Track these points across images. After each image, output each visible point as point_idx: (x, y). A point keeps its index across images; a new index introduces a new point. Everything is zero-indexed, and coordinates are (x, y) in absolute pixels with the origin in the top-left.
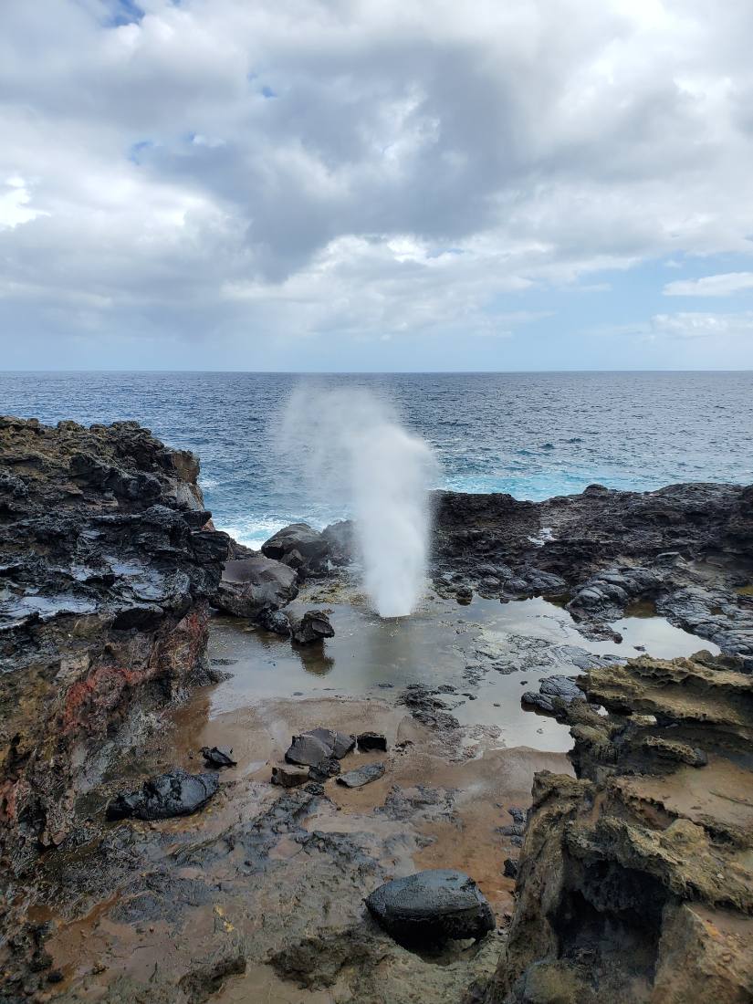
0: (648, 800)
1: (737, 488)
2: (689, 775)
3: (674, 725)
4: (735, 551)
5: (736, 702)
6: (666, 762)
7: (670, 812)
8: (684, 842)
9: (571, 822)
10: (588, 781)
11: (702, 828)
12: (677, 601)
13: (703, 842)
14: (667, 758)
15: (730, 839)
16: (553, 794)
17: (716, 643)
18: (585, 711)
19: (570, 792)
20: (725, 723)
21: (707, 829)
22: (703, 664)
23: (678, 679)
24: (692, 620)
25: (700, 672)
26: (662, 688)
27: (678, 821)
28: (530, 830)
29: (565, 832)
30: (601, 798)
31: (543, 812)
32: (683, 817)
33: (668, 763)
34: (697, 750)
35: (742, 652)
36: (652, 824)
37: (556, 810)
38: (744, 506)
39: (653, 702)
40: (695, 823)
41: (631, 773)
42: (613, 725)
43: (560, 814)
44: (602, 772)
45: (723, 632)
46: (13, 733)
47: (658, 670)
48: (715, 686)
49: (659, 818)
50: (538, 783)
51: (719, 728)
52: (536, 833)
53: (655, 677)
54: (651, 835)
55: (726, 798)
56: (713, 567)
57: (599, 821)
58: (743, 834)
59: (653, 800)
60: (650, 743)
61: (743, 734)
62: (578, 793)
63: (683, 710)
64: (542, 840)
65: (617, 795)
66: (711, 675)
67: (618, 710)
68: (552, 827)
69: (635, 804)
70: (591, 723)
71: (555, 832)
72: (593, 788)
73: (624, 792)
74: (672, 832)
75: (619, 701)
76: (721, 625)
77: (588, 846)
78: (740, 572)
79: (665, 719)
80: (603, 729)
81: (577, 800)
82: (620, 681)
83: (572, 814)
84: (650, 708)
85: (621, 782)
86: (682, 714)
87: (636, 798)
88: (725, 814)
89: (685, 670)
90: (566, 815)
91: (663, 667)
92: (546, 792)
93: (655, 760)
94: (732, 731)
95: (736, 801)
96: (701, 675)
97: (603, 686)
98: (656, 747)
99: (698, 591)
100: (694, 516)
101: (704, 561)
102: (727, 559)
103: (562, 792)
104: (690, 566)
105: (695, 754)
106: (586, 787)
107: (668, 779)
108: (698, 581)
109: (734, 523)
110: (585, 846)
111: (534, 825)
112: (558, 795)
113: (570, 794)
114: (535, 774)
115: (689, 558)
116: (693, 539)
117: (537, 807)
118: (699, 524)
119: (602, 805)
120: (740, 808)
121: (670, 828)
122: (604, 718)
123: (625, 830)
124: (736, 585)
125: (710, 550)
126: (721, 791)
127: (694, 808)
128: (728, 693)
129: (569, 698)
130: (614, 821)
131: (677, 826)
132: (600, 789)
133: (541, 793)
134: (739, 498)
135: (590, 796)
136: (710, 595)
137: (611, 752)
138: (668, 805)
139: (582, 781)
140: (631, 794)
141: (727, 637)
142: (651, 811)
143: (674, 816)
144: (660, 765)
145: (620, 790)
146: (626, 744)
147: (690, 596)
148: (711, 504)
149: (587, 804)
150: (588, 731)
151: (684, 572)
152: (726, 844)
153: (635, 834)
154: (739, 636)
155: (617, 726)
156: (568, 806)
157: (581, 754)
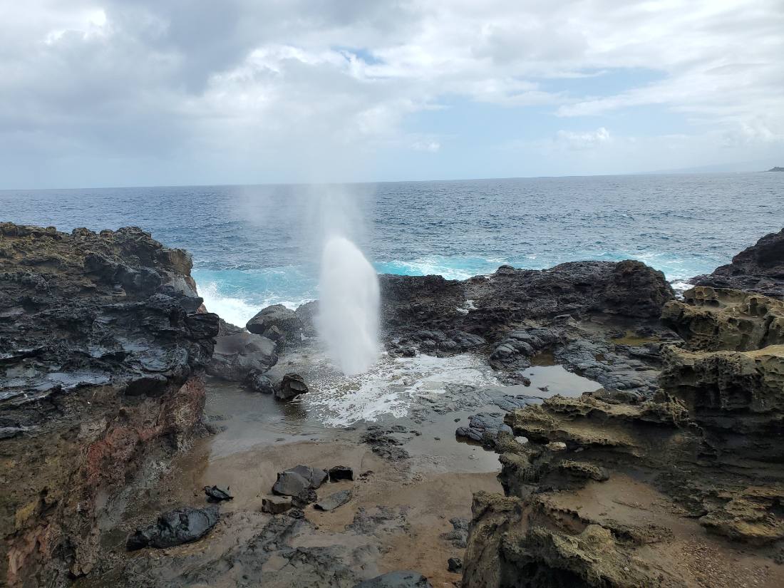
0: (566, 511)
1: (611, 264)
2: (594, 487)
3: (581, 449)
4: (612, 312)
5: (629, 428)
6: (577, 480)
7: (584, 520)
8: (595, 543)
9: (506, 533)
10: (516, 498)
11: (609, 531)
12: (571, 351)
13: (610, 542)
14: (578, 477)
15: (631, 538)
16: (489, 510)
17: (599, 382)
18: (507, 441)
19: (502, 507)
20: (621, 445)
21: (613, 531)
22: (602, 400)
23: (584, 413)
24: (582, 365)
25: (601, 406)
26: (572, 421)
27: (591, 527)
28: (472, 540)
29: (502, 542)
30: (527, 511)
31: (481, 525)
32: (593, 523)
33: (580, 480)
34: (602, 468)
35: (619, 388)
36: (568, 529)
37: (492, 522)
38: (617, 277)
39: (566, 433)
40: (603, 527)
41: (550, 490)
42: (530, 451)
43: (495, 526)
44: (527, 490)
45: (605, 373)
46: (41, 488)
47: (568, 406)
48: (613, 417)
49: (575, 525)
50: (477, 502)
51: (617, 450)
52: (476, 542)
53: (566, 413)
54: (571, 540)
55: (625, 504)
56: (597, 325)
57: (529, 531)
58: (641, 533)
59: (569, 511)
60: (565, 465)
61: (635, 453)
62: (508, 508)
63: (590, 438)
64: (482, 547)
65: (540, 508)
66: (610, 408)
67: (537, 440)
68: (489, 536)
69: (555, 514)
70: (513, 450)
71: (492, 540)
72: (521, 504)
73: (546, 506)
74: (587, 536)
75: (539, 433)
76: (604, 369)
77: (521, 551)
78: (617, 328)
79: (573, 444)
80: (524, 455)
81: (508, 514)
82: (539, 417)
83: (505, 526)
84: (563, 437)
85: (543, 498)
86: (589, 441)
87: (556, 510)
88: (625, 518)
89: (590, 405)
90: (500, 526)
91: (572, 404)
92: (483, 509)
93: (570, 478)
94: (627, 452)
95: (633, 507)
96: (602, 409)
97: (525, 422)
98: (569, 469)
99: (586, 343)
100: (581, 286)
101: (589, 320)
102: (606, 318)
103: (496, 507)
104: (578, 325)
105: (600, 471)
106: (514, 502)
107: (580, 493)
108: (585, 336)
109: (611, 291)
110: (517, 551)
111: (475, 536)
112: (492, 510)
113: (502, 509)
114: (474, 494)
115: (577, 318)
116: (581, 304)
117: (476, 521)
118: (584, 292)
119: (529, 517)
120: (636, 511)
121: (584, 533)
122: (524, 445)
123: (550, 537)
124: (613, 338)
125: (593, 311)
126: (622, 499)
127: (602, 514)
128: (624, 421)
129: (495, 431)
130: (541, 531)
131: (590, 530)
132: (527, 505)
133: (479, 510)
134: (614, 271)
135: (518, 510)
136: (595, 346)
137: (533, 473)
138: (581, 514)
139: (511, 498)
140: (552, 507)
141: (608, 377)
142: (568, 519)
143: (586, 522)
144: (574, 482)
145: (543, 504)
146: (545, 466)
147: (579, 348)
148: (593, 277)
149: (517, 516)
150: (513, 458)
151: (575, 329)
152: (628, 543)
153: (559, 541)
154: (617, 376)
155: (535, 452)
156: (502, 519)
157: (508, 475)
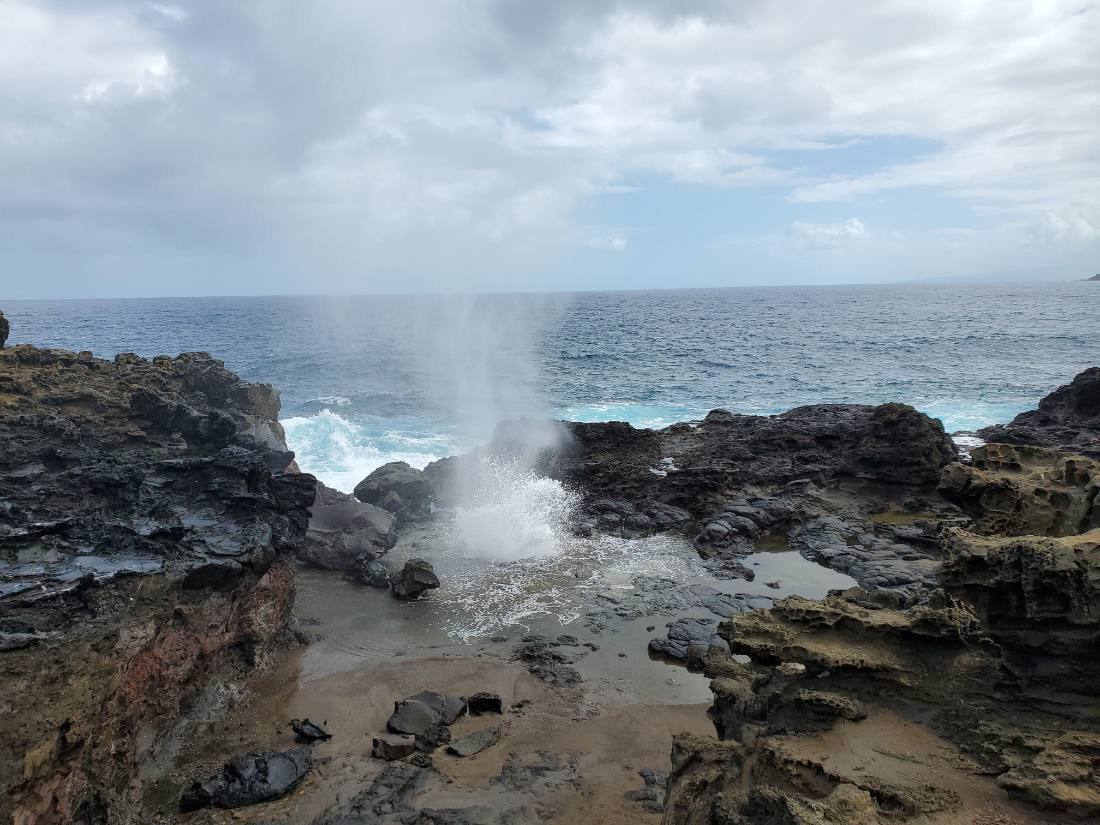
0: (805, 763)
1: (868, 409)
2: (845, 728)
3: (827, 674)
4: (869, 476)
5: (895, 644)
6: (822, 718)
7: (831, 776)
8: (850, 810)
9: (720, 794)
10: (734, 743)
11: (868, 793)
12: (811, 532)
13: (870, 809)
14: (823, 713)
15: (900, 804)
16: (695, 759)
17: (852, 575)
18: (722, 660)
19: (714, 756)
20: (885, 669)
21: (873, 794)
22: (856, 603)
23: (830, 622)
24: (828, 551)
25: (854, 611)
26: (814, 633)
27: (841, 787)
28: (671, 803)
29: (714, 807)
30: (750, 762)
31: (685, 781)
32: (845, 782)
33: (825, 717)
34: (856, 701)
35: (881, 584)
36: (810, 790)
37: (700, 778)
38: (876, 427)
39: (805, 650)
40: (859, 788)
41: (783, 732)
42: (754, 676)
43: (704, 784)
44: (750, 732)
45: (860, 563)
46: (61, 720)
47: (808, 612)
48: (872, 628)
49: (818, 784)
50: (678, 748)
51: (879, 675)
52: (677, 806)
53: (805, 621)
54: (813, 805)
55: (894, 756)
56: (847, 495)
57: (753, 792)
58: (914, 797)
59: (810, 763)
60: (805, 696)
61: (904, 680)
62: (723, 757)
63: (839, 657)
64: (685, 813)
65: (769, 759)
66: (867, 615)
67: (764, 659)
68: (696, 797)
69: (790, 767)
70: (729, 673)
71: (699, 804)
72: (741, 751)
73: (777, 754)
74: (835, 800)
75: (768, 650)
76: (858, 557)
77: (741, 821)
78: (875, 499)
79: (817, 669)
80: (745, 680)
81: (723, 767)
82: (767, 627)
83: (719, 783)
84: (801, 655)
85: (773, 743)
86: (837, 662)
87: (792, 761)
88: (891, 774)
89: (838, 611)
90: (712, 783)
91: (814, 609)
92: (687, 759)
93: (811, 715)
94: (893, 678)
95: (903, 758)
96: (856, 616)
97: (747, 634)
98: (810, 701)
99: (832, 520)
100: (825, 440)
101: (837, 488)
102: (861, 485)
103: (706, 756)
104: (822, 494)
105: (854, 706)
106: (732, 749)
107: (825, 737)
108: (831, 510)
109: (867, 447)
110: (736, 821)
111: (675, 797)
112: (701, 760)
113: (714, 759)
114: (674, 737)
115: (821, 485)
116: (825, 464)
117: (677, 775)
118: (830, 448)
119: (753, 771)
120: (907, 766)
121: (832, 795)
122: (743, 666)
123: (783, 801)
124: (871, 513)
125: (843, 475)
126: (886, 748)
127: (858, 769)
128: (887, 634)
129: (704, 645)
130: (770, 792)
131: (841, 792)
132: (749, 753)
133: (681, 759)
134: (871, 419)
135: (737, 761)
136: (845, 524)
137: (757, 707)
138: (828, 768)
139: (727, 743)
140: (785, 757)
141: (865, 569)
142: (808, 775)
143: (835, 780)
144: (815, 720)
145: (772, 753)
146: (775, 698)
147: (824, 526)
148: (841, 427)
149: (736, 770)
150: (729, 685)
151: (817, 500)
152: (896, 811)
153: (795, 807)
154: (877, 567)
155: (761, 676)
156: (714, 773)
157: (723, 709)
